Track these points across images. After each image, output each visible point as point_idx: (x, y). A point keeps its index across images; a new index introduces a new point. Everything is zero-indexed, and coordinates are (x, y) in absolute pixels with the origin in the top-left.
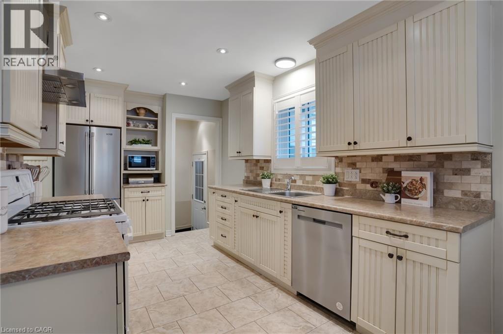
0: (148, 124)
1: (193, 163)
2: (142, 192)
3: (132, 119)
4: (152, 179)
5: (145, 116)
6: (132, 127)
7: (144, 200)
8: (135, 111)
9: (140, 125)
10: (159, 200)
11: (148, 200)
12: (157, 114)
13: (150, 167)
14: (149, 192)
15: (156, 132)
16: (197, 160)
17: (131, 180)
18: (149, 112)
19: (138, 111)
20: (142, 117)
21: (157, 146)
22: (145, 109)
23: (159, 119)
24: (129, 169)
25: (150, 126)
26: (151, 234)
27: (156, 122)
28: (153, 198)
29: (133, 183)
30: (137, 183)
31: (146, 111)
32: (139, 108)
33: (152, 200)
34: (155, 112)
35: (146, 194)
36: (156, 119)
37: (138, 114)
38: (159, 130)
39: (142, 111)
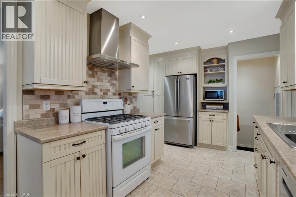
0: (219, 68)
1: (274, 94)
2: (209, 115)
3: (209, 67)
4: (222, 107)
5: (218, 63)
6: (209, 72)
7: (210, 121)
8: (210, 61)
9: (214, 70)
10: (222, 122)
11: (213, 121)
12: (224, 60)
13: (219, 98)
14: (214, 115)
15: (224, 73)
16: (277, 92)
17: (207, 106)
18: (219, 60)
19: (212, 61)
20: (215, 64)
21: (225, 83)
22: (217, 58)
23: (226, 64)
24: (205, 99)
25: (221, 70)
26: (215, 145)
27: (224, 65)
28: (218, 120)
29: (209, 109)
30: (211, 109)
31: (218, 60)
32: (213, 59)
33: (216, 121)
34: (223, 59)
35: (212, 116)
36: (224, 63)
37: (213, 63)
38: (226, 71)
39: (215, 60)
